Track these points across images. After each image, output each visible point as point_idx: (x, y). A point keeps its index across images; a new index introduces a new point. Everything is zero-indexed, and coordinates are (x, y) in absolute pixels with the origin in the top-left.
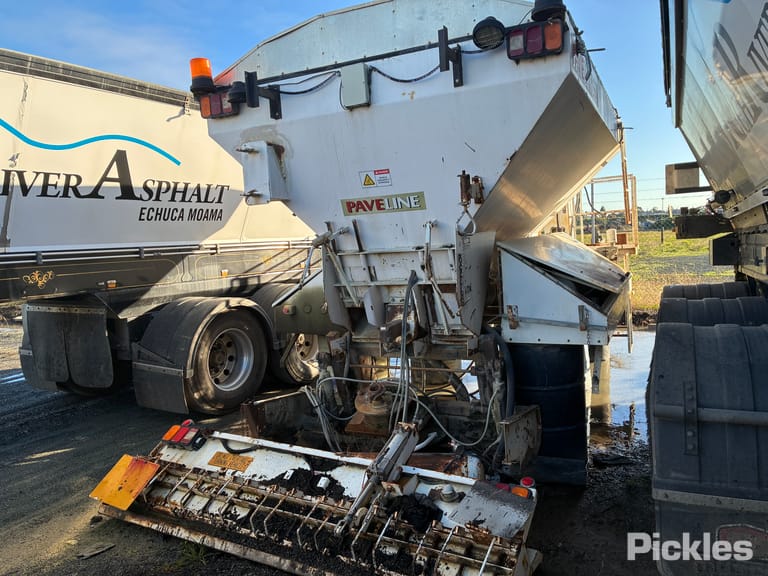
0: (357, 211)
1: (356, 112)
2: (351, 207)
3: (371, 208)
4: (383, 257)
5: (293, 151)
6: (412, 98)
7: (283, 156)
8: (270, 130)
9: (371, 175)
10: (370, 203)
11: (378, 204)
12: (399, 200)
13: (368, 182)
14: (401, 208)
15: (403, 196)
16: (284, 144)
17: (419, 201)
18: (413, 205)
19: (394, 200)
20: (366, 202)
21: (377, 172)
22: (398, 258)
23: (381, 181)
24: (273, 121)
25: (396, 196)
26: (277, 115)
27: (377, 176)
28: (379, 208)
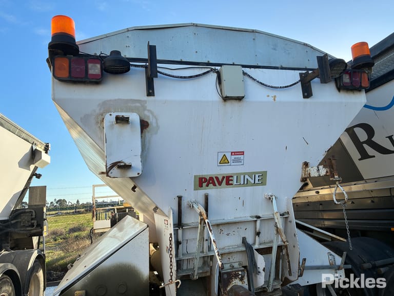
0: (207, 186)
2: (203, 182)
3: (220, 184)
5: (158, 127)
6: (274, 100)
7: (145, 130)
8: (138, 105)
9: (228, 155)
10: (220, 180)
11: (228, 180)
12: (247, 177)
13: (224, 161)
14: (247, 184)
15: (250, 174)
16: (151, 120)
17: (261, 178)
18: (257, 182)
19: (242, 177)
20: (217, 178)
21: (233, 153)
22: (234, 228)
23: (235, 161)
24: (146, 98)
25: (244, 174)
26: (150, 91)
27: (233, 157)
28: (228, 184)
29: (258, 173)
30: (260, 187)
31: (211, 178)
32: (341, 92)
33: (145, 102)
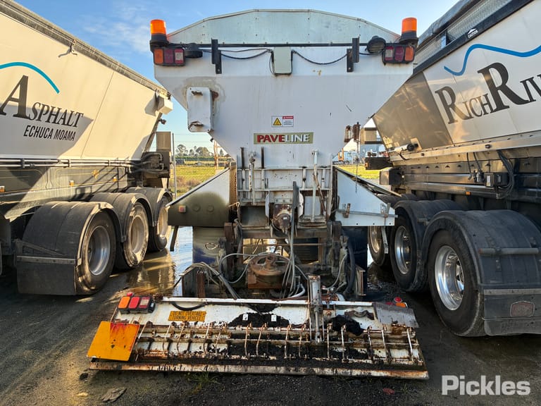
0: (264, 141)
1: (279, 78)
2: (260, 138)
3: (274, 140)
4: (275, 172)
5: (225, 96)
6: (320, 74)
7: (216, 99)
8: (210, 80)
9: (280, 119)
10: (274, 137)
11: (281, 138)
12: (296, 136)
13: (277, 123)
14: (296, 141)
15: (299, 134)
16: (220, 92)
17: (310, 138)
18: (304, 140)
19: (292, 136)
20: (272, 136)
21: (285, 118)
22: (286, 174)
23: (286, 123)
24: (216, 75)
25: (294, 134)
26: (219, 70)
27: (284, 120)
28: (280, 141)
29: (305, 133)
30: (308, 145)
31: (267, 136)
32: (387, 65)
33: (215, 78)
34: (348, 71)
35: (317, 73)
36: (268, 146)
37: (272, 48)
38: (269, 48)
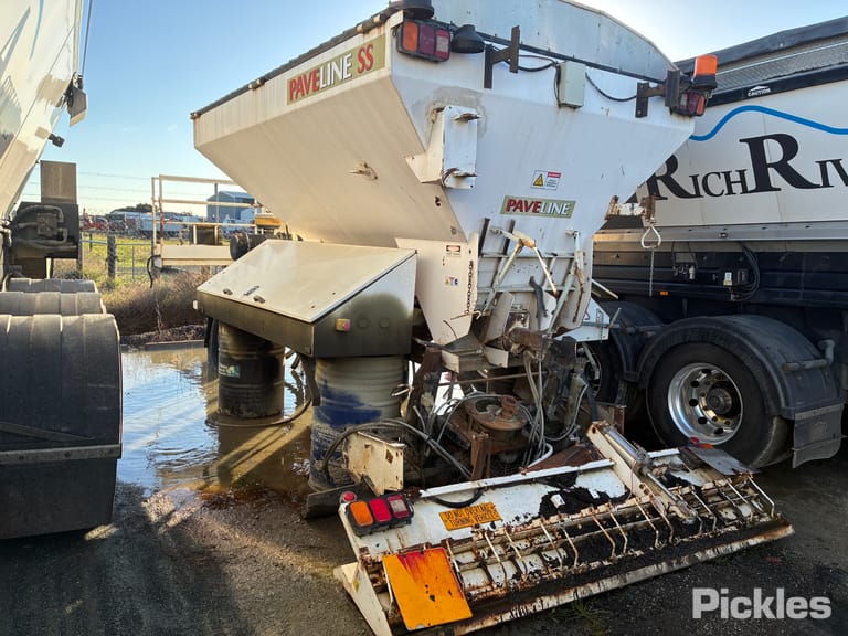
0: (515, 210)
1: (563, 110)
2: (513, 205)
3: (527, 209)
6: (607, 114)
8: (473, 97)
9: (545, 176)
10: (529, 205)
12: (555, 205)
13: (539, 183)
14: (553, 214)
15: (559, 203)
17: (568, 209)
18: (563, 212)
19: (551, 204)
20: (526, 202)
21: (550, 174)
22: (526, 264)
23: (550, 184)
24: (482, 90)
25: (554, 201)
26: (488, 83)
27: (550, 178)
28: (535, 211)
29: (567, 202)
30: (565, 219)
31: (521, 202)
32: (673, 116)
33: (481, 94)
34: (637, 116)
35: (605, 113)
36: (517, 217)
37: (560, 61)
38: (555, 60)
